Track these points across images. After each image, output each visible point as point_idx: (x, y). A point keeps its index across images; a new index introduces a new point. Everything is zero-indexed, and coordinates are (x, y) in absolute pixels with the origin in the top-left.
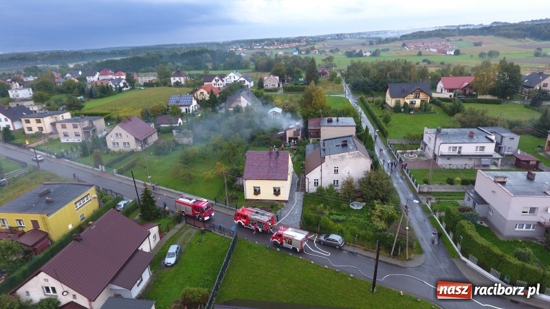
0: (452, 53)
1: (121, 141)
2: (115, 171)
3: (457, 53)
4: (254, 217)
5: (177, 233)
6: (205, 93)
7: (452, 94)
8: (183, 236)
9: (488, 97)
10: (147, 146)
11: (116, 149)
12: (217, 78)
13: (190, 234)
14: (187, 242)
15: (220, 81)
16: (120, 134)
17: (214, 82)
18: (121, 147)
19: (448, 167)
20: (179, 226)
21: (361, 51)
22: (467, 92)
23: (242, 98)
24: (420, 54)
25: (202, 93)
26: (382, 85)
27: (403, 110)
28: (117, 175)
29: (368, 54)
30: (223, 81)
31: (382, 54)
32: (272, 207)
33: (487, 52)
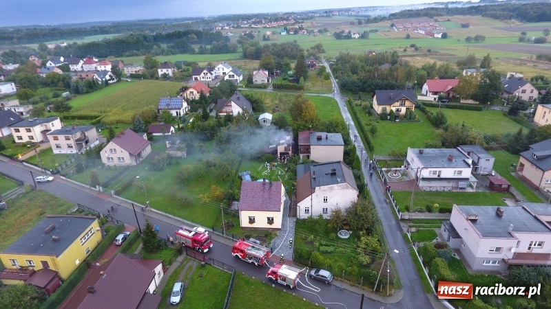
0: (440, 36)
1: (115, 156)
2: (112, 192)
3: (444, 36)
4: (249, 252)
5: (179, 266)
6: (195, 92)
7: (436, 96)
8: (185, 270)
9: (470, 101)
10: (141, 159)
11: (111, 164)
12: (205, 71)
13: (191, 267)
14: (189, 277)
15: (209, 75)
16: (115, 150)
17: (202, 75)
18: (116, 162)
19: (428, 189)
20: (180, 259)
21: (349, 32)
22: (451, 96)
23: (233, 103)
24: (408, 37)
25: (192, 93)
26: (369, 86)
27: (389, 117)
28: (115, 196)
29: (357, 36)
30: (212, 74)
31: (371, 35)
32: (266, 236)
33: (473, 36)
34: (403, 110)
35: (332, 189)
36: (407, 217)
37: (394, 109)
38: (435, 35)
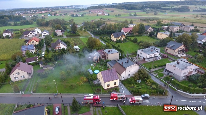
0: (107, 15)
1: (19, 76)
2: (32, 92)
3: (109, 15)
4: (119, 96)
5: (94, 112)
6: (35, 42)
7: (127, 33)
9: (137, 34)
12: (31, 33)
13: (99, 110)
15: (33, 34)
16: (19, 73)
17: (29, 34)
19: (149, 61)
20: (91, 109)
21: (76, 14)
22: (130, 33)
23: (60, 44)
24: (97, 15)
25: (33, 42)
26: (105, 32)
27: (119, 42)
28: (33, 94)
29: (80, 16)
30: (34, 34)
31: (85, 15)
32: (116, 90)
33: (117, 14)
34: (122, 39)
35: (131, 67)
36: (152, 71)
37: (120, 39)
38: (106, 15)
